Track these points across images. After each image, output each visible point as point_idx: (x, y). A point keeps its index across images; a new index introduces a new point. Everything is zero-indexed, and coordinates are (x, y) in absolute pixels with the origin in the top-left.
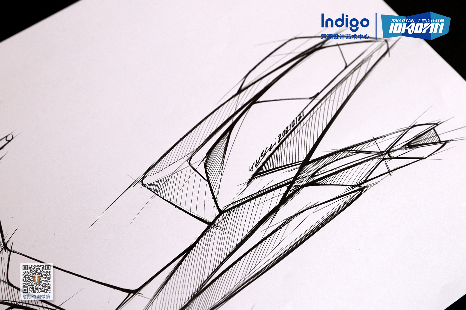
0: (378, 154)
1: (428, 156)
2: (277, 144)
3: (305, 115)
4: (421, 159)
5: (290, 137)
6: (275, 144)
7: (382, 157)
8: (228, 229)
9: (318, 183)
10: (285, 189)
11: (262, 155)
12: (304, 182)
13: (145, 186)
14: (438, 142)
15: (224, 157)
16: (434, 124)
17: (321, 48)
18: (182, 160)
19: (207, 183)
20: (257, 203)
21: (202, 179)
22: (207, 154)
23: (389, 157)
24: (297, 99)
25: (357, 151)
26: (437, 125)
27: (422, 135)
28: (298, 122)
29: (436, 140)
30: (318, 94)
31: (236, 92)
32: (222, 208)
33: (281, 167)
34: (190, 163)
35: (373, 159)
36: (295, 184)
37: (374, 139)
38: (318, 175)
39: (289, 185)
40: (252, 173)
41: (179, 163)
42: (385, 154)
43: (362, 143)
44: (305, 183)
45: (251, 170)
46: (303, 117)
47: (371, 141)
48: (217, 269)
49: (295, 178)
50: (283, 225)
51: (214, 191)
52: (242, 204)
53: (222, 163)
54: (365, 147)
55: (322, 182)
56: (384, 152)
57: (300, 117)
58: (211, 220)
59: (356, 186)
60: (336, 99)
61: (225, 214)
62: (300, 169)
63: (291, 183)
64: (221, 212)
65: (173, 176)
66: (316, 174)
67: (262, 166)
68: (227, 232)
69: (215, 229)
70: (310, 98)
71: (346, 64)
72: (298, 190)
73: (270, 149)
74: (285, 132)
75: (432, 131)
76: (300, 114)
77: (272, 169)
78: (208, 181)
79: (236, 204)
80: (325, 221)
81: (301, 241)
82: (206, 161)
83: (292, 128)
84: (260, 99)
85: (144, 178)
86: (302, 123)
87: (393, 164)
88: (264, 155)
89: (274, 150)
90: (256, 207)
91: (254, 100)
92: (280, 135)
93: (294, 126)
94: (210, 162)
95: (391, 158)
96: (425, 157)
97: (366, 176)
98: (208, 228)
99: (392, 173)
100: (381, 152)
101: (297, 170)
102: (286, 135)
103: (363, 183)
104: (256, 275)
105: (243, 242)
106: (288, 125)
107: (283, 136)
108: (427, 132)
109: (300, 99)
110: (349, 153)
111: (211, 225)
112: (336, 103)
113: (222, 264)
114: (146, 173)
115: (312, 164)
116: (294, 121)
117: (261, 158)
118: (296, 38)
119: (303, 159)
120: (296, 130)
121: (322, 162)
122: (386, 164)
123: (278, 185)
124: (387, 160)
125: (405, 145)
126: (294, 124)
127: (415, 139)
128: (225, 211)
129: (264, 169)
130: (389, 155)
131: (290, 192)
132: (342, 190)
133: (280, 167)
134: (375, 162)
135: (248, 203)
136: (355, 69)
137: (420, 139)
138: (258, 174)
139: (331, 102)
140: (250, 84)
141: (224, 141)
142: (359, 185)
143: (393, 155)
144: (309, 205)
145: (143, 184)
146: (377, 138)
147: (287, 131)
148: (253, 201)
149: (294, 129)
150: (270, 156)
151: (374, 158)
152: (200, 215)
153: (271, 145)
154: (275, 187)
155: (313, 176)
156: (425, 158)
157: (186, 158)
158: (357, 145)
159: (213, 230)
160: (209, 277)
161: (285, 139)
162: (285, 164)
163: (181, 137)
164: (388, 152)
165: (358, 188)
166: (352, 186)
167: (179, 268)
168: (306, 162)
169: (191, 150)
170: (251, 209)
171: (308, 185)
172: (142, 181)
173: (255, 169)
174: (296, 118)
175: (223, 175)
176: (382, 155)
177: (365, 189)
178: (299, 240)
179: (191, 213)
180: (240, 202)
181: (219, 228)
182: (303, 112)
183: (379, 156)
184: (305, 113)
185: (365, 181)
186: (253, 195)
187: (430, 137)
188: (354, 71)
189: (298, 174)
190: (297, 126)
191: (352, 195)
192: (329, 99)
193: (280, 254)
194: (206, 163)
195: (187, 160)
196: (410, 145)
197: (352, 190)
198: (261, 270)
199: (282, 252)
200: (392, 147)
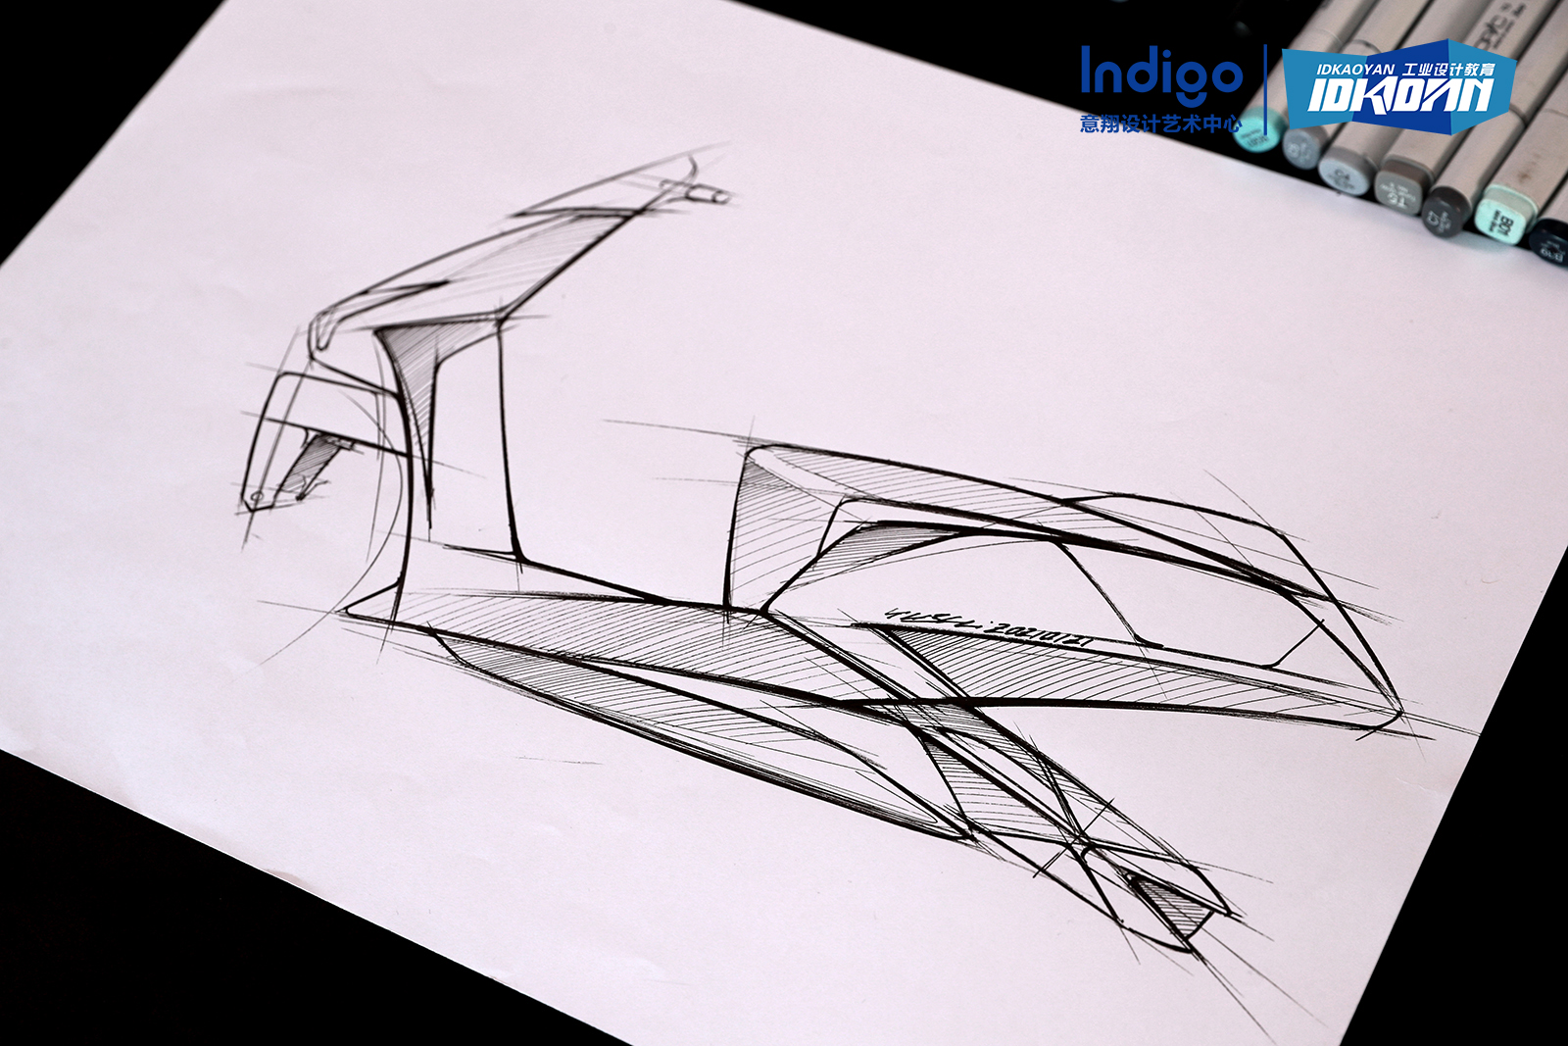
0: (1075, 829)
1: (1130, 930)
2: (980, 631)
3: (1084, 647)
4: (1114, 917)
5: (1014, 645)
6: (977, 627)
7: (1070, 840)
8: (732, 641)
9: (933, 749)
10: (883, 694)
11: (936, 617)
12: (917, 722)
13: (746, 459)
14: (1181, 935)
15: (890, 554)
16: (1226, 907)
17: (1288, 596)
18: (841, 489)
19: (814, 556)
20: (819, 662)
21: (819, 542)
22: (879, 522)
23: (1079, 853)
24: (1119, 614)
25: (1056, 785)
26: (1229, 914)
27: (1178, 894)
28: (1060, 643)
29: (1185, 928)
30: (1159, 647)
31: (1062, 497)
32: (772, 609)
33: (931, 665)
34: (841, 504)
35: (1056, 823)
36: (904, 708)
37: (1108, 806)
38: (951, 739)
39: (894, 698)
40: (884, 621)
41: (831, 486)
42: (1083, 843)
43: (1082, 787)
44: (918, 725)
45: (890, 615)
46: (1078, 646)
47: (1100, 801)
48: (638, 666)
49: (918, 702)
50: (796, 730)
51: (804, 575)
52: (803, 637)
53: (876, 558)
54: (1078, 797)
55: (939, 754)
56: (1088, 838)
57: (1076, 642)
58: (735, 603)
59: (968, 822)
60: (1166, 688)
61: (764, 620)
62: (946, 701)
63: (902, 700)
64: (764, 612)
65: (798, 491)
66: (951, 735)
67: (910, 629)
68: (726, 643)
69: (721, 619)
70: (1136, 637)
71: (1278, 663)
72: (893, 719)
73: (961, 624)
74: (1021, 631)
75: (1206, 911)
76: (1081, 637)
77: (914, 652)
78: (820, 555)
79: (795, 628)
80: (849, 800)
81: (771, 776)
82: (863, 529)
83: (1037, 639)
84: (1072, 548)
85: (763, 447)
86: (1061, 651)
87: (1067, 868)
88: (940, 621)
89: (964, 633)
90: (809, 664)
91: (1062, 539)
92: (1008, 626)
93: (1047, 640)
94: (866, 535)
95: (1080, 859)
96: (1124, 924)
97: (1004, 831)
98: (717, 607)
99: (1041, 877)
100: (1083, 833)
101: (940, 696)
102: (1013, 636)
103: (981, 831)
104: (661, 735)
105: (720, 679)
106: (1040, 629)
107: (1007, 633)
108: (1193, 901)
109: (1122, 619)
110: (1042, 773)
111: (727, 608)
112: (1158, 690)
113: (653, 668)
114: (776, 445)
115: (970, 716)
116: (1058, 634)
117: (930, 619)
118: (1282, 537)
119: (972, 694)
120: (1039, 648)
121: (987, 731)
122: (1058, 855)
123: (882, 679)
124: (1068, 852)
125: (1130, 872)
126: (1051, 638)
127: (1166, 889)
128: (770, 617)
129: (903, 636)
130: (1084, 852)
131: (879, 708)
132: (940, 798)
133: (927, 662)
134: (1052, 831)
135: (810, 647)
136: (1273, 686)
137: (1167, 895)
138: (888, 632)
139: (1154, 681)
140: (1099, 511)
141: (931, 535)
142: (972, 826)
143: (1091, 859)
144: (868, 756)
145: (748, 454)
146: (1114, 810)
147: (1024, 634)
148: (820, 653)
149: (1036, 644)
150: (944, 632)
151: (1059, 826)
152: (736, 581)
153: (973, 621)
154: (876, 675)
155: (943, 731)
156: (1122, 926)
157: (851, 492)
158: (1071, 779)
159: (718, 618)
160: (614, 661)
161: (1002, 639)
162: (940, 668)
163: (892, 459)
164: (1092, 846)
165: (964, 826)
166: (962, 815)
167: (606, 603)
168: (969, 704)
169: (872, 492)
170: (801, 657)
171: (916, 732)
172: (754, 449)
173: (896, 621)
174: (1068, 635)
175: (849, 574)
176: (1076, 837)
177: (968, 841)
178: (778, 775)
179: (732, 563)
180: (804, 632)
181: (727, 625)
182: (1092, 639)
183: (1070, 833)
184: (1092, 646)
185: (990, 834)
186: (835, 646)
187: (1184, 915)
188: (1268, 688)
189: (933, 703)
190: (1050, 646)
191: (941, 823)
192: (1157, 673)
193: (729, 755)
194: (858, 532)
195: (846, 495)
196: (1136, 883)
197: (952, 819)
199: (736, 757)
200: (1108, 848)
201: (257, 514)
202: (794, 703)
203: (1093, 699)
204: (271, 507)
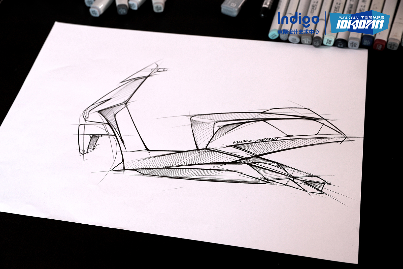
0: (290, 175)
1: (309, 192)
2: (254, 142)
3: (277, 139)
4: (305, 190)
5: (262, 143)
6: (253, 141)
7: (290, 178)
8: (202, 156)
9: (253, 167)
10: (239, 159)
11: (244, 141)
12: (248, 162)
13: (191, 119)
14: (320, 190)
15: (229, 131)
16: (327, 183)
17: (315, 120)
18: (214, 121)
19: (213, 135)
20: (222, 156)
21: (213, 132)
22: (224, 125)
23: (292, 180)
24: (282, 131)
25: (282, 168)
26: (328, 184)
27: (316, 183)
28: (272, 140)
29: (320, 189)
30: (293, 136)
31: (261, 112)
32: (208, 147)
33: (246, 150)
34: (215, 124)
35: (285, 175)
36: (244, 160)
37: (295, 169)
38: (256, 164)
39: (241, 159)
40: (233, 144)
41: (211, 121)
42: (292, 178)
43: (288, 167)
44: (248, 163)
45: (234, 143)
46: (276, 140)
47: (293, 168)
48: (183, 166)
49: (246, 158)
50: (223, 170)
51: (212, 139)
52: (217, 152)
53: (226, 132)
54: (288, 169)
55: (255, 168)
56: (293, 176)
57: (275, 139)
58: (199, 148)
59: (267, 179)
60: (297, 143)
61: (207, 150)
62: (253, 157)
63: (243, 159)
64: (206, 148)
65: (204, 123)
66: (256, 163)
67: (239, 145)
68: (201, 157)
69: (198, 152)
70: (287, 135)
71: (318, 133)
72: (243, 163)
73: (250, 141)
74: (263, 140)
75: (323, 184)
76: (276, 138)
77: (242, 149)
78: (214, 135)
79: (214, 150)
80: (240, 181)
81: (222, 181)
82: (221, 127)
83: (267, 140)
84: (267, 121)
85: (193, 116)
86: (273, 142)
87: (291, 183)
88: (245, 142)
89: (251, 143)
90: (220, 157)
91: (264, 120)
92: (259, 139)
93: (269, 140)
94: (223, 129)
95: (293, 181)
96: (307, 191)
97: (275, 179)
98: (196, 150)
99: (286, 186)
100: (291, 176)
101: (251, 156)
102: (261, 141)
103: (270, 181)
104: (193, 178)
105: (202, 164)
106: (267, 138)
107: (260, 141)
108: (320, 183)
109: (283, 132)
110: (278, 166)
111: (198, 150)
112: (295, 144)
113: (187, 165)
114: (196, 115)
115: (259, 159)
116: (270, 138)
117: (243, 142)
118: (309, 109)
119: (257, 154)
120: (268, 142)
121: (264, 161)
122: (288, 181)
123: (237, 156)
124: (290, 180)
125: (304, 181)
126: (270, 139)
127: (313, 182)
128: (208, 149)
129: (238, 146)
130: (293, 179)
131: (239, 162)
132: (259, 176)
133: (245, 150)
134: (285, 177)
135: (219, 153)
136: (319, 138)
137: (314, 183)
138: (235, 146)
139: (294, 143)
140: (270, 113)
141: (236, 125)
142: (268, 180)
143: (295, 180)
144: (240, 172)
145: (191, 118)
146: (296, 170)
147: (264, 140)
148: (222, 154)
149: (267, 141)
150: (247, 144)
151: (286, 176)
152: (198, 144)
154: (236, 155)
155: (254, 163)
156: (307, 192)
157: (216, 121)
158: (285, 166)
159: (197, 152)
160: (177, 166)
161: (259, 142)
162: (249, 151)
163: (222, 112)
164: (294, 178)
165: (266, 180)
166: (265, 178)
167: (171, 155)
168: (258, 156)
169: (220, 120)
170: (218, 156)
171: (249, 164)
172: (192, 117)
173: (236, 144)
174: (273, 138)
175: (222, 137)
176: (290, 177)
177: (268, 183)
178: (222, 180)
179: (196, 141)
180: (217, 151)
181: (199, 153)
182: (278, 138)
183: (289, 176)
184: (279, 139)
185: (272, 181)
186: (224, 152)
187: (319, 186)
188: (318, 139)
189: (250, 158)
190: (270, 141)
191: (261, 181)
192: (294, 141)
193: (210, 179)
194: (221, 128)
195: (215, 122)
196: (306, 183)
197: (263, 180)
198: (197, 179)
199: (212, 179)
200: (298, 177)
201: (84, 155)
202: (220, 165)
203: (283, 149)
204: (87, 153)
